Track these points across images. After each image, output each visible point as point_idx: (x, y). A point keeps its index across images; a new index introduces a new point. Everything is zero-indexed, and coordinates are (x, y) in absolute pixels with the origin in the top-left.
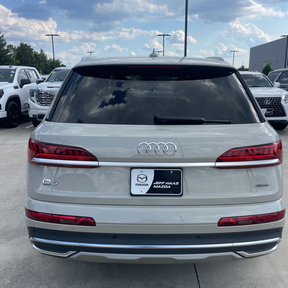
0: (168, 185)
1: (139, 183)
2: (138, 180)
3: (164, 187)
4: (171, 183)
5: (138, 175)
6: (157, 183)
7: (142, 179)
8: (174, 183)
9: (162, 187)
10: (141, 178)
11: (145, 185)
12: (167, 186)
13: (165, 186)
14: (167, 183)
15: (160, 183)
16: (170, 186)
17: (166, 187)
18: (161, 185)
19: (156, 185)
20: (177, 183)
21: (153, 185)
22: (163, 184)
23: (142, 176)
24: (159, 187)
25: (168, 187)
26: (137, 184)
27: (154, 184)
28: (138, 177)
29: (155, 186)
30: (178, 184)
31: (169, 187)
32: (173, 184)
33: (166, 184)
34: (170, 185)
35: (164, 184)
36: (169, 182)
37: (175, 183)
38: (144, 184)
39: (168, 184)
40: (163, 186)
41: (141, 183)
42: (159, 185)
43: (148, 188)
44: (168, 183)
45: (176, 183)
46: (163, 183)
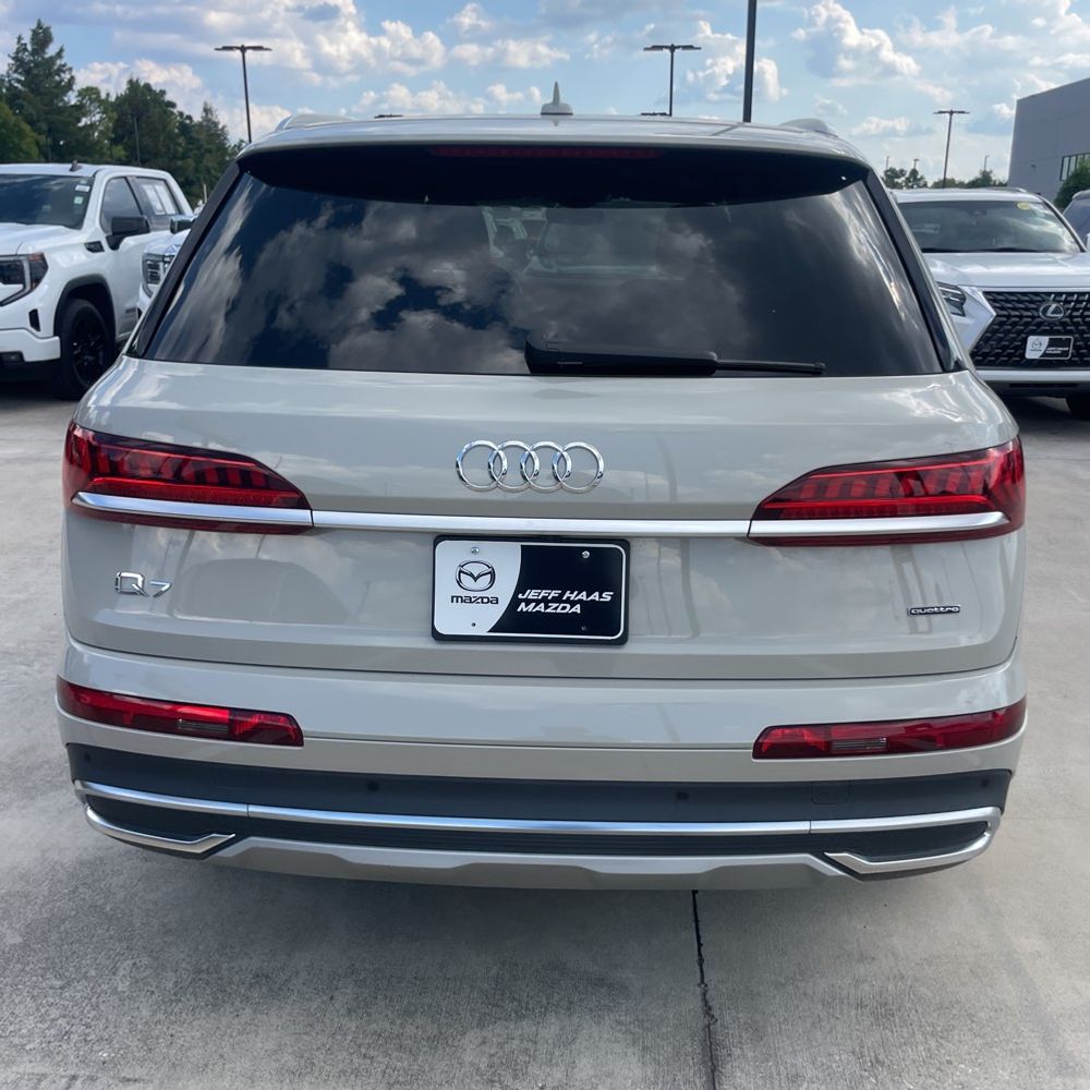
0: (573, 604)
1: (464, 593)
2: (459, 582)
3: (556, 608)
4: (584, 593)
5: (461, 562)
6: (532, 594)
7: (476, 579)
8: (595, 596)
9: (549, 610)
10: (471, 575)
11: (485, 600)
12: (568, 606)
13: (562, 605)
14: (568, 594)
15: (544, 593)
16: (578, 606)
17: (564, 608)
18: (545, 600)
19: (528, 602)
20: (607, 597)
21: (515, 602)
22: (555, 600)
23: (476, 569)
24: (537, 609)
25: (573, 610)
26: (457, 597)
27: (520, 596)
28: (461, 572)
29: (523, 604)
30: (609, 598)
31: (577, 609)
32: (592, 597)
33: (564, 598)
34: (580, 601)
35: (558, 600)
36: (576, 593)
37: (597, 594)
38: (482, 598)
39: (573, 597)
40: (555, 605)
41: (471, 594)
42: (538, 602)
43: (495, 613)
44: (572, 593)
45: (601, 597)
46: (554, 593)
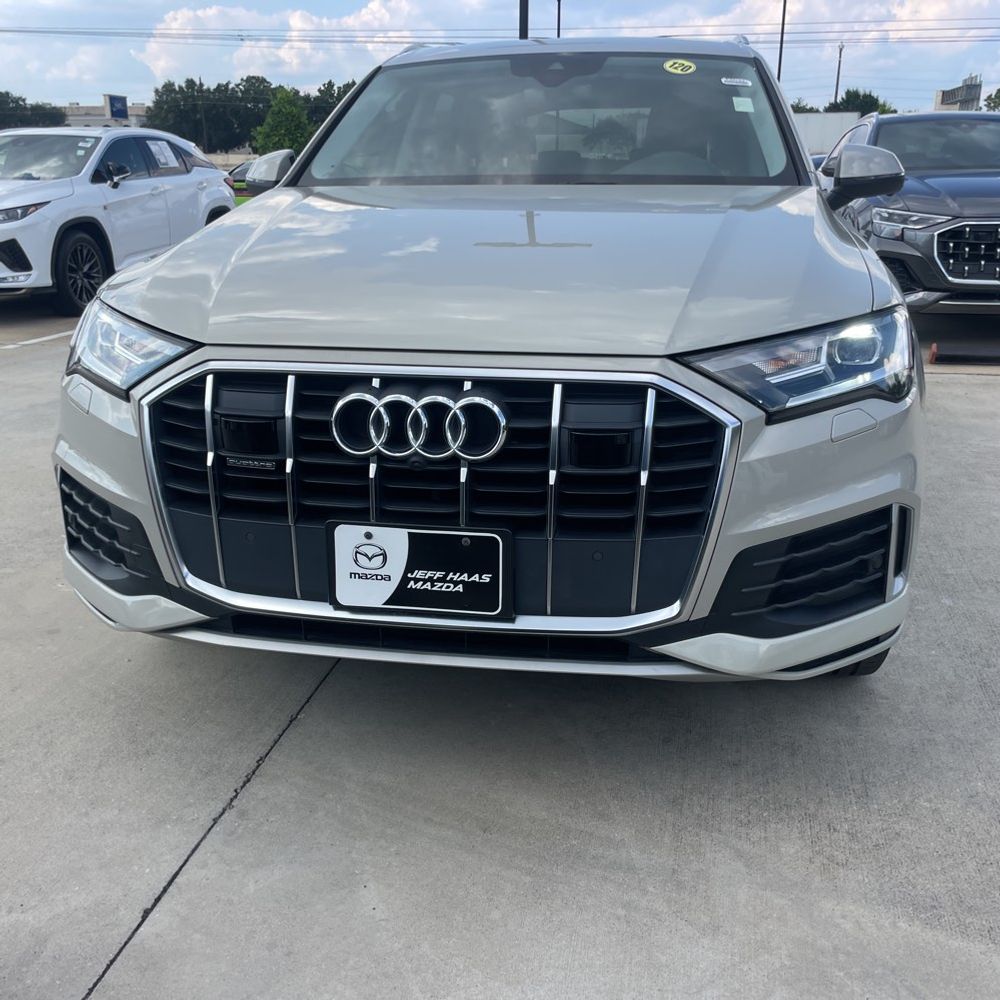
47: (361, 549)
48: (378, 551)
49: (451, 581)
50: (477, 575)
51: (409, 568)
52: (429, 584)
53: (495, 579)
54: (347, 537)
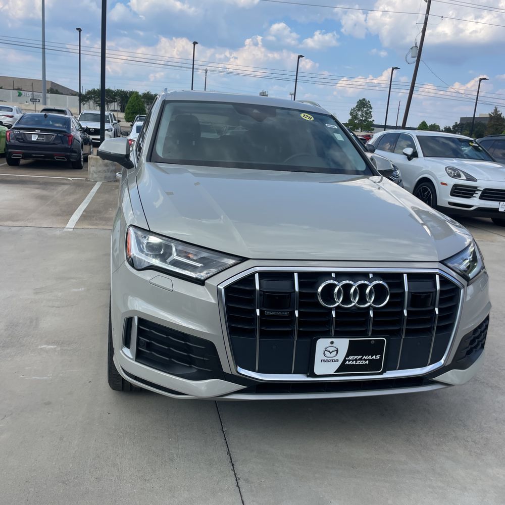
47: (328, 349)
48: (335, 349)
49: (364, 360)
50: (375, 356)
51: (347, 356)
52: (355, 362)
53: (381, 357)
54: (322, 344)
